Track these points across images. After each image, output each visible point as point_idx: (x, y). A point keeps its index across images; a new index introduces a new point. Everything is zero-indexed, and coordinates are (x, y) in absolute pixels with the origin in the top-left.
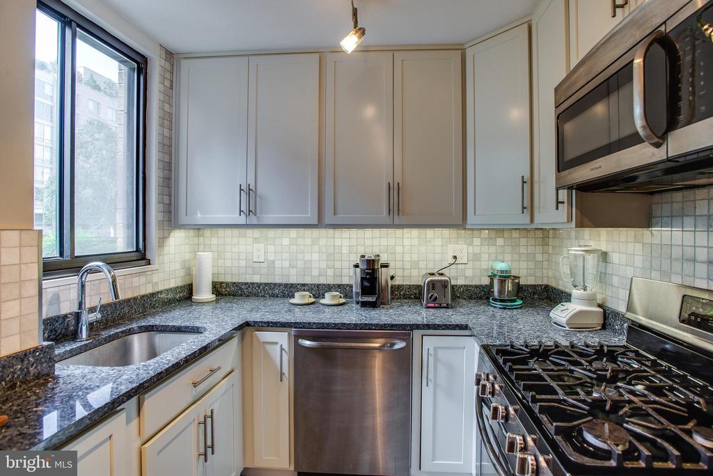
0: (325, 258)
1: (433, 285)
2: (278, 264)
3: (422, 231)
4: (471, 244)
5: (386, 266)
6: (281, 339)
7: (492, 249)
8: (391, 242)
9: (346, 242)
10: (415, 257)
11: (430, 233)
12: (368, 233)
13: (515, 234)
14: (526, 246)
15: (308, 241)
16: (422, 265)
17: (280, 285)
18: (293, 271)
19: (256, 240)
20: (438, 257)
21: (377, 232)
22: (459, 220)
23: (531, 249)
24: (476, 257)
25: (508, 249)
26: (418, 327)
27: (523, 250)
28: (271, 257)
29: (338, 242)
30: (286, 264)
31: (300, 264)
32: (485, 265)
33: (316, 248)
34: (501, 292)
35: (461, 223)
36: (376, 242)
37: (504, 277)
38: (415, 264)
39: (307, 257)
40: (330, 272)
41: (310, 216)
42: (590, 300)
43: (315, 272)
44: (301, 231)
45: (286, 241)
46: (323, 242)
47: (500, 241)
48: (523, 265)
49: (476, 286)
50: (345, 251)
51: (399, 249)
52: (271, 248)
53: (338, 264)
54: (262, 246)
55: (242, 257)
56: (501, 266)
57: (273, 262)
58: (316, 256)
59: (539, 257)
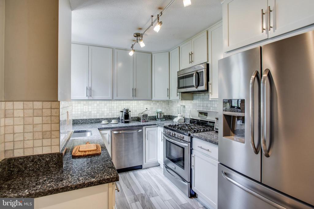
0: (109, 110)
1: (143, 116)
2: (93, 112)
3: (138, 101)
4: (151, 105)
5: (130, 111)
7: (156, 106)
8: (129, 105)
9: (115, 105)
10: (136, 109)
11: (140, 102)
12: (122, 102)
13: (162, 102)
14: (164, 105)
15: (103, 105)
16: (138, 111)
17: (94, 119)
18: (98, 115)
19: (84, 105)
20: (142, 109)
21: (125, 102)
22: (149, 99)
24: (152, 108)
25: (160, 106)
26: (145, 125)
27: (163, 106)
28: (90, 110)
29: (113, 105)
30: (96, 112)
31: (100, 112)
32: (154, 110)
33: (106, 107)
34: (160, 117)
35: (151, 99)
36: (125, 105)
37: (161, 113)
38: (136, 111)
39: (103, 110)
40: (110, 114)
41: (110, 97)
42: (182, 116)
43: (105, 114)
44: (101, 101)
45: (95, 105)
46: (108, 105)
47: (158, 104)
48: (163, 110)
49: (152, 116)
50: (115, 107)
51: (131, 107)
52: (90, 107)
53: (113, 112)
54: (87, 107)
55: (79, 110)
56: (159, 110)
57: (91, 112)
58: (106, 109)
59: (167, 108)
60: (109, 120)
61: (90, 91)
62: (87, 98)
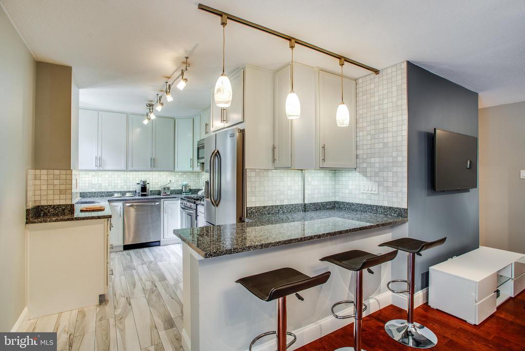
0: (123, 182)
1: (165, 189)
2: (103, 184)
3: (159, 172)
4: (176, 177)
5: (148, 184)
6: (120, 204)
7: (182, 178)
8: (148, 176)
9: (131, 176)
10: (157, 181)
11: (162, 173)
12: (140, 173)
13: (189, 173)
14: (193, 177)
15: (117, 176)
16: (159, 184)
17: (105, 192)
18: (110, 187)
19: (93, 176)
20: (165, 181)
21: (143, 173)
22: (172, 170)
23: (194, 178)
24: (177, 181)
25: (187, 178)
26: (163, 198)
27: (192, 178)
28: (100, 182)
29: (128, 176)
30: (107, 184)
31: (113, 184)
32: (180, 183)
33: (120, 178)
34: (185, 190)
35: (173, 170)
36: (143, 176)
37: (186, 186)
38: (157, 183)
39: (116, 182)
40: (125, 187)
41: (123, 167)
43: (119, 187)
44: (113, 172)
45: (107, 176)
46: (122, 176)
47: (185, 176)
48: (192, 183)
51: (151, 179)
52: (100, 179)
53: (128, 184)
54: (96, 178)
55: (87, 182)
56: (185, 183)
57: (101, 184)
58: (119, 181)
59: (197, 181)
60: (124, 193)
61: (100, 161)
62: (96, 168)
